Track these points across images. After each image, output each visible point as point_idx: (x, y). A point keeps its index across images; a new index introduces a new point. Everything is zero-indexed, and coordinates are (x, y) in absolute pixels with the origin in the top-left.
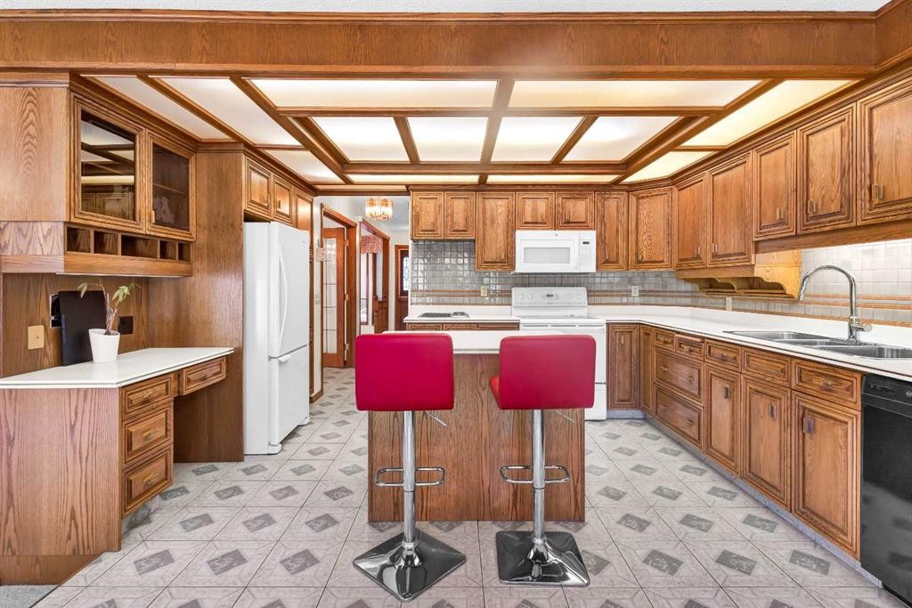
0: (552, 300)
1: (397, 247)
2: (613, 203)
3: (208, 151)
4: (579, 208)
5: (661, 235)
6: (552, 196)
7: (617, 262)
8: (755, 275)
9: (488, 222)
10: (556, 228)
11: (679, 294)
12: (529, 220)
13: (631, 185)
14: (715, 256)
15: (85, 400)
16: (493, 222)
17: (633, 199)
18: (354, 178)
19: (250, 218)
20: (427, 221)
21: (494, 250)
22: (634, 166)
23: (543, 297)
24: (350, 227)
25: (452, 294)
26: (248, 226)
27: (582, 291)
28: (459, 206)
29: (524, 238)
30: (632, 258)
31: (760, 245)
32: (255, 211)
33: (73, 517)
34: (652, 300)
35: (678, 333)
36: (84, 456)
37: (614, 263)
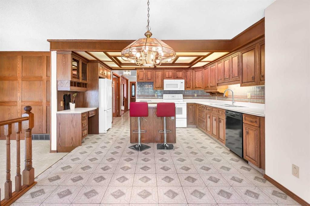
0: (174, 97)
1: (131, 82)
2: (189, 72)
3: (91, 62)
4: (180, 74)
5: (201, 81)
6: (173, 71)
7: (190, 88)
8: (218, 91)
9: (157, 77)
10: (174, 79)
11: (206, 96)
12: (167, 77)
13: (193, 68)
14: (211, 86)
15: (74, 116)
16: (158, 77)
17: (194, 71)
18: (122, 66)
19: (100, 78)
20: (141, 77)
21: (158, 84)
22: (193, 64)
23: (171, 97)
24: (118, 77)
25: (148, 96)
26: (100, 79)
27: (181, 95)
28: (149, 73)
29: (166, 81)
30: (194, 87)
31: (219, 84)
32: (101, 76)
33: (72, 139)
34: (200, 97)
35: (202, 105)
36: (74, 127)
37: (189, 88)
